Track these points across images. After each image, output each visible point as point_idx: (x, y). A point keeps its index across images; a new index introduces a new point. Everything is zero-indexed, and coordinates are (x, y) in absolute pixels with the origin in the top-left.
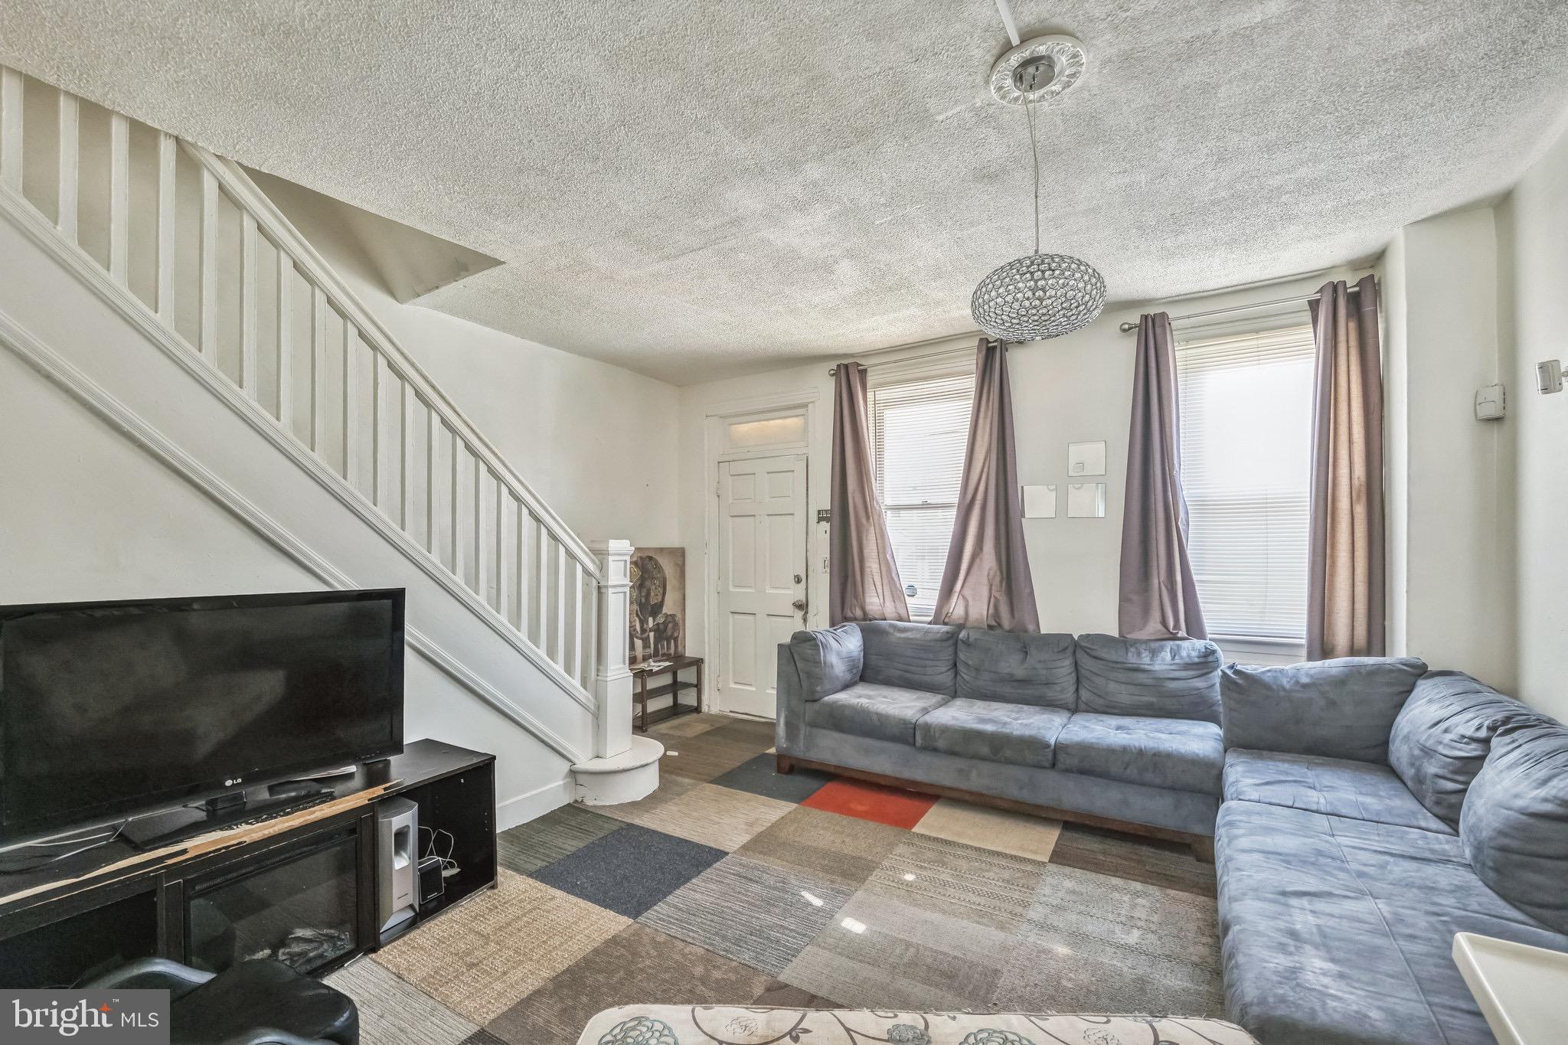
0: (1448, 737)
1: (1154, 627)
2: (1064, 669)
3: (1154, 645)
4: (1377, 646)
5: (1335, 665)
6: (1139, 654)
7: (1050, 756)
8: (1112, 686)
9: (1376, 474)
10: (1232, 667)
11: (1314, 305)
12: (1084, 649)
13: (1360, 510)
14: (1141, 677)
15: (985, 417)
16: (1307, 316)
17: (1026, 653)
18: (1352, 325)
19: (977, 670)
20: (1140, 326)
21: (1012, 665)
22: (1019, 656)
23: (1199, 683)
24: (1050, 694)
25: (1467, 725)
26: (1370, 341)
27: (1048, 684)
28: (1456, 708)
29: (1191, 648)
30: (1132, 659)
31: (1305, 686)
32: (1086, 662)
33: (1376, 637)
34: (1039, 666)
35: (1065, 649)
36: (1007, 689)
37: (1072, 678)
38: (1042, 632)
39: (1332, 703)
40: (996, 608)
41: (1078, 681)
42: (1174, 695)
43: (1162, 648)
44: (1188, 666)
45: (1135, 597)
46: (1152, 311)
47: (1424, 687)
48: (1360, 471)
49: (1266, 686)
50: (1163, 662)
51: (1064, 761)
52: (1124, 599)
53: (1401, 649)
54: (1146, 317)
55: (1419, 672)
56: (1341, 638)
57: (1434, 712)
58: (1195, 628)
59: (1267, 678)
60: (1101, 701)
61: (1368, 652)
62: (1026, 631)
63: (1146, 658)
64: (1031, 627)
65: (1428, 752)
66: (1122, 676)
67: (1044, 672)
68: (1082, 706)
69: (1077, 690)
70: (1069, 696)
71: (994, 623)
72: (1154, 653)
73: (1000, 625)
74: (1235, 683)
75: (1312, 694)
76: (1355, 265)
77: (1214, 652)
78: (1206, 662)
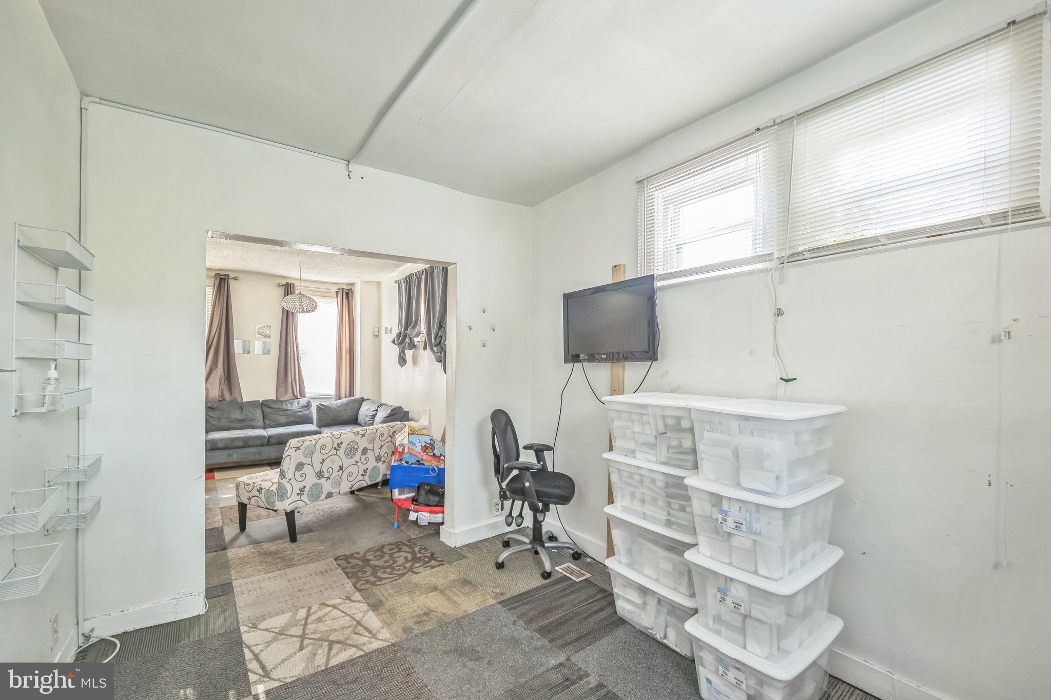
0: (370, 412)
1: (289, 395)
2: (258, 414)
3: (291, 401)
4: (352, 395)
5: (344, 400)
6: (287, 405)
7: (267, 440)
8: (278, 417)
9: (352, 345)
10: (320, 404)
11: (337, 293)
12: (265, 405)
13: (348, 356)
14: (289, 412)
15: (218, 308)
16: (335, 295)
17: (242, 409)
18: (347, 301)
19: (219, 419)
20: (285, 285)
21: (236, 414)
22: (239, 411)
23: (307, 412)
24: (254, 424)
25: (374, 408)
26: (351, 306)
27: (252, 420)
28: (371, 405)
29: (303, 401)
30: (284, 406)
31: (340, 406)
32: (267, 410)
33: (351, 392)
34: (248, 413)
35: (258, 406)
36: (235, 425)
37: (262, 417)
38: (244, 401)
39: (346, 410)
40: (222, 392)
41: (264, 417)
42: (301, 417)
43: (294, 402)
44: (303, 407)
45: (282, 385)
46: (290, 281)
47: (364, 403)
48: (348, 345)
49: (330, 408)
50: (295, 406)
51: (272, 441)
52: (278, 385)
53: (358, 395)
54: (288, 283)
55: (363, 400)
56: (343, 394)
57: (367, 407)
58: (302, 394)
59: (330, 406)
60: (274, 423)
61: (350, 396)
62: (237, 401)
63: (289, 406)
64: (239, 400)
65: (366, 416)
66: (281, 413)
67: (251, 415)
68: (267, 426)
69: (264, 421)
70: (261, 423)
71: (221, 399)
72: (291, 404)
73: (224, 400)
74: (322, 408)
75: (341, 408)
76: (348, 284)
77: (310, 401)
78: (308, 406)
